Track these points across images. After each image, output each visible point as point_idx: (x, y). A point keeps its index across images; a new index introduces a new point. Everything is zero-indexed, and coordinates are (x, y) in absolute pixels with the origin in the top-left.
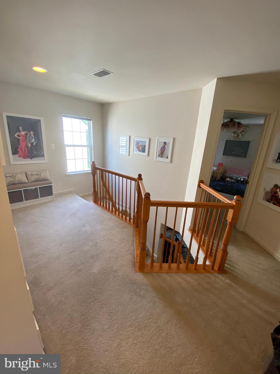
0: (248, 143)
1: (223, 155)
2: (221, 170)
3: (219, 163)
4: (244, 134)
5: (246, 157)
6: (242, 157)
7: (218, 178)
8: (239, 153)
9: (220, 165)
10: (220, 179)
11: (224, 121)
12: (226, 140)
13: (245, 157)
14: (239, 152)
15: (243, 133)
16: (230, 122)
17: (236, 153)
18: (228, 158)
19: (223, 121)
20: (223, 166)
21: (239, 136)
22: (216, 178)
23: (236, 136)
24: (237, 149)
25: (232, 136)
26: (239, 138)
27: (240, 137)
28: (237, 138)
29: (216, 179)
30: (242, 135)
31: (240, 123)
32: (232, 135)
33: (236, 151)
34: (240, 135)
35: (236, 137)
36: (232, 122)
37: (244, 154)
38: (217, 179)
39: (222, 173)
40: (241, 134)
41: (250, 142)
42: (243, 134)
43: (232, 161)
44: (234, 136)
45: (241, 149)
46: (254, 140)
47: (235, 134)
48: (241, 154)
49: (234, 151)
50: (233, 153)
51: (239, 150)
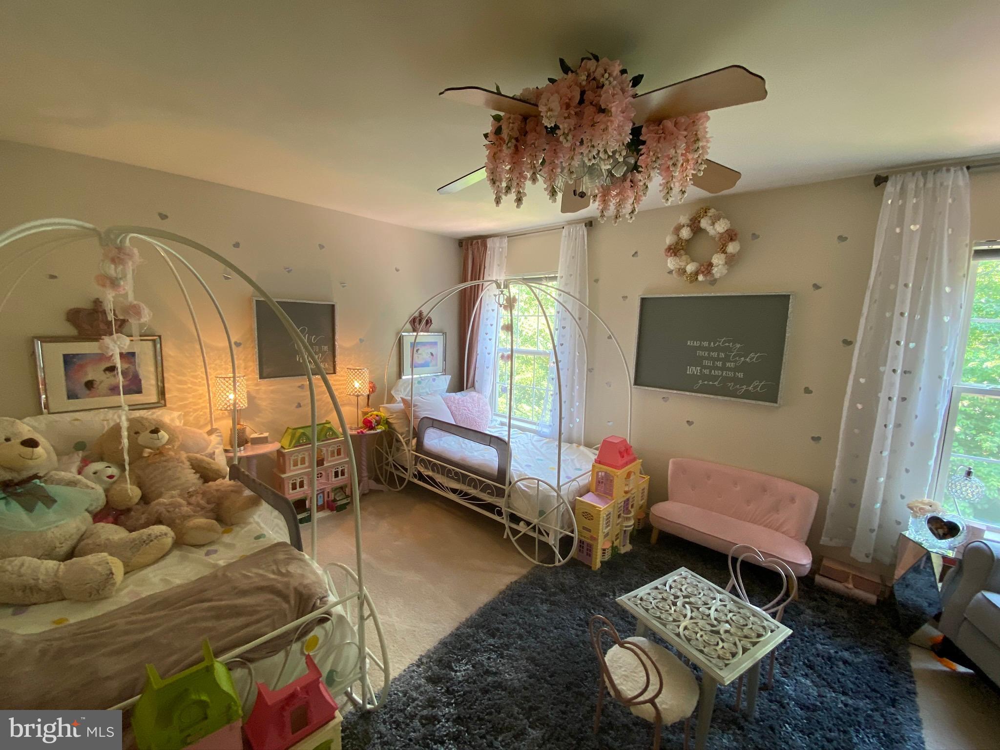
1: (637, 382)
2: (618, 491)
3: (607, 446)
4: (739, 252)
5: (775, 401)
6: (747, 395)
7: (600, 553)
8: (731, 374)
9: (613, 454)
10: (627, 548)
12: (643, 300)
13: (771, 395)
14: (728, 364)
15: (732, 248)
17: (707, 372)
18: (664, 401)
20: (634, 460)
21: (711, 265)
22: (587, 548)
23: (691, 268)
24: (709, 349)
25: (671, 272)
26: (714, 282)
27: (719, 271)
28: (701, 278)
29: (589, 555)
30: (731, 261)
32: (672, 263)
33: (706, 363)
34: (718, 260)
35: (697, 273)
40: (724, 252)
41: (787, 297)
42: (733, 256)
43: (689, 423)
44: (682, 271)
45: (738, 346)
46: (816, 287)
47: (684, 257)
48: (740, 375)
49: (698, 362)
50: (692, 370)
51: (722, 355)
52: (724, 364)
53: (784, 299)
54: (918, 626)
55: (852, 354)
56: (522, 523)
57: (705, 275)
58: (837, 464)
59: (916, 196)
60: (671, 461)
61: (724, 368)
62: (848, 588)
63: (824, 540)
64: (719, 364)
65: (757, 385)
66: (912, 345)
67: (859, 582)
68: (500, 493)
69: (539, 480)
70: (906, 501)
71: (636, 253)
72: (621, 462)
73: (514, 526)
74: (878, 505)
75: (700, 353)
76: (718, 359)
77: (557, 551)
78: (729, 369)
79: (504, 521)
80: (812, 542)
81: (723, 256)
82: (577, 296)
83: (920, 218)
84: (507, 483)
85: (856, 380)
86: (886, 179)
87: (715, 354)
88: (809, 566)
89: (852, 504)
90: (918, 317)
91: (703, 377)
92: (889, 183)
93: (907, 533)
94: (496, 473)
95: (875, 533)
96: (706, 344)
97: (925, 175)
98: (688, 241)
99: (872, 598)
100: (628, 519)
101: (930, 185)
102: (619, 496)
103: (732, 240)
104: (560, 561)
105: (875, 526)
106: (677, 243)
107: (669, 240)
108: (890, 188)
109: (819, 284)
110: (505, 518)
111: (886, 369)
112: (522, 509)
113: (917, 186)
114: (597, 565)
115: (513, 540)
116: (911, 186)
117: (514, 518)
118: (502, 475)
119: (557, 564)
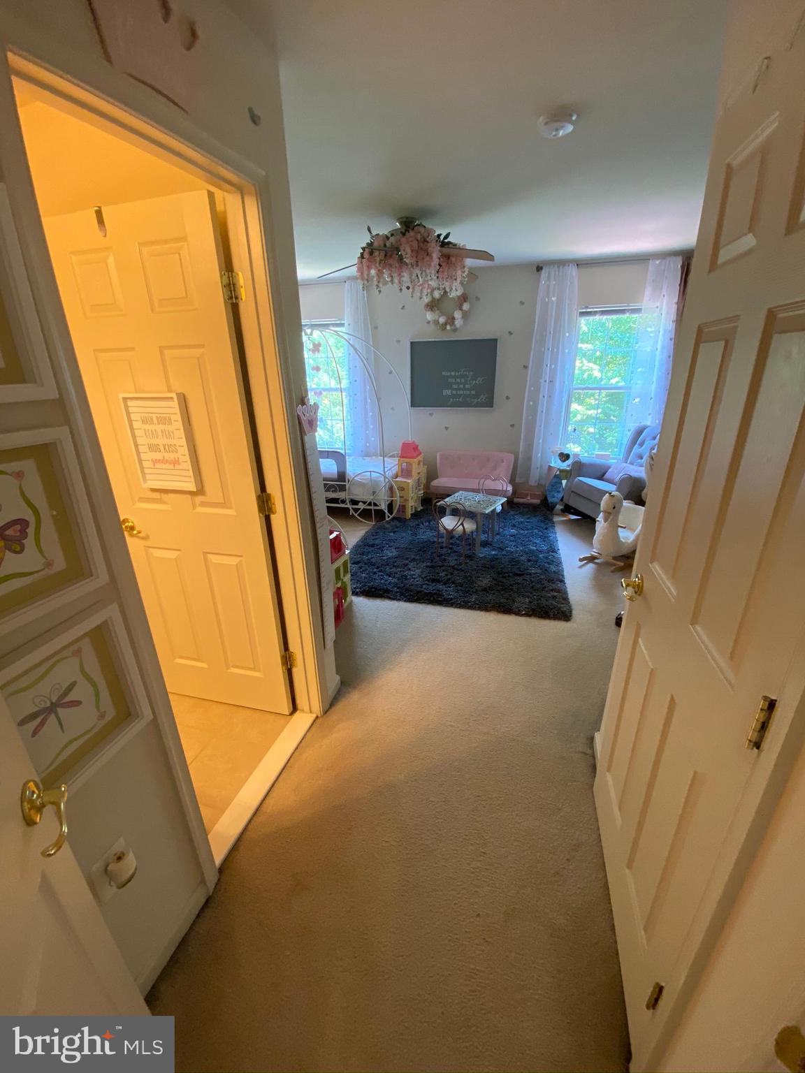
0: (488, 348)
1: (413, 405)
2: (414, 473)
3: (405, 446)
4: (470, 309)
5: (492, 407)
7: (410, 508)
8: (468, 393)
9: (409, 450)
10: (420, 508)
11: (374, 233)
12: (412, 343)
13: (489, 403)
14: (467, 386)
15: (466, 307)
16: (404, 234)
17: (454, 392)
18: (431, 414)
19: (369, 230)
20: (420, 454)
21: (454, 318)
22: (402, 508)
23: (442, 320)
24: (456, 377)
25: (429, 322)
26: (455, 330)
27: (458, 323)
28: (448, 327)
29: (404, 512)
30: (466, 315)
31: (449, 243)
32: (429, 316)
33: (455, 386)
34: (458, 315)
35: (446, 324)
36: (412, 233)
37: (483, 396)
38: (409, 512)
39: (424, 481)
40: (461, 309)
42: (466, 312)
43: (446, 428)
44: (436, 322)
45: (471, 373)
46: (510, 333)
47: (438, 312)
48: (473, 392)
49: (449, 386)
50: (447, 392)
51: (463, 381)
52: (464, 386)
53: (495, 341)
54: (554, 507)
55: (527, 374)
56: (360, 504)
57: (451, 326)
58: (522, 437)
59: (555, 280)
60: (438, 454)
61: (464, 389)
62: (529, 500)
63: (518, 480)
64: (461, 386)
65: (483, 398)
66: (553, 366)
67: (533, 496)
68: (342, 488)
69: (371, 472)
70: (551, 450)
71: (404, 307)
72: (415, 455)
73: (354, 507)
74: (540, 455)
75: (450, 380)
76: (461, 383)
77: (386, 511)
78: (468, 389)
79: (349, 506)
80: (512, 481)
81: (461, 312)
82: (363, 339)
83: (556, 295)
84: (347, 481)
85: (530, 388)
86: (541, 268)
87: (458, 380)
88: (511, 491)
89: (529, 459)
90: (555, 350)
91: (453, 396)
92: (543, 271)
93: (552, 465)
94: (336, 476)
95: (538, 470)
96: (453, 374)
97: (559, 267)
98: (438, 300)
99: (537, 501)
100: (420, 490)
101: (561, 273)
102: (415, 476)
103: (465, 301)
104: (388, 517)
105: (539, 467)
106: (432, 301)
107: (426, 300)
108: (544, 273)
109: (512, 332)
110: (348, 504)
111: (542, 381)
112: (359, 494)
113: (555, 274)
114: (408, 516)
115: (356, 515)
116: (553, 274)
117: (354, 502)
118: (342, 476)
119: (387, 519)
